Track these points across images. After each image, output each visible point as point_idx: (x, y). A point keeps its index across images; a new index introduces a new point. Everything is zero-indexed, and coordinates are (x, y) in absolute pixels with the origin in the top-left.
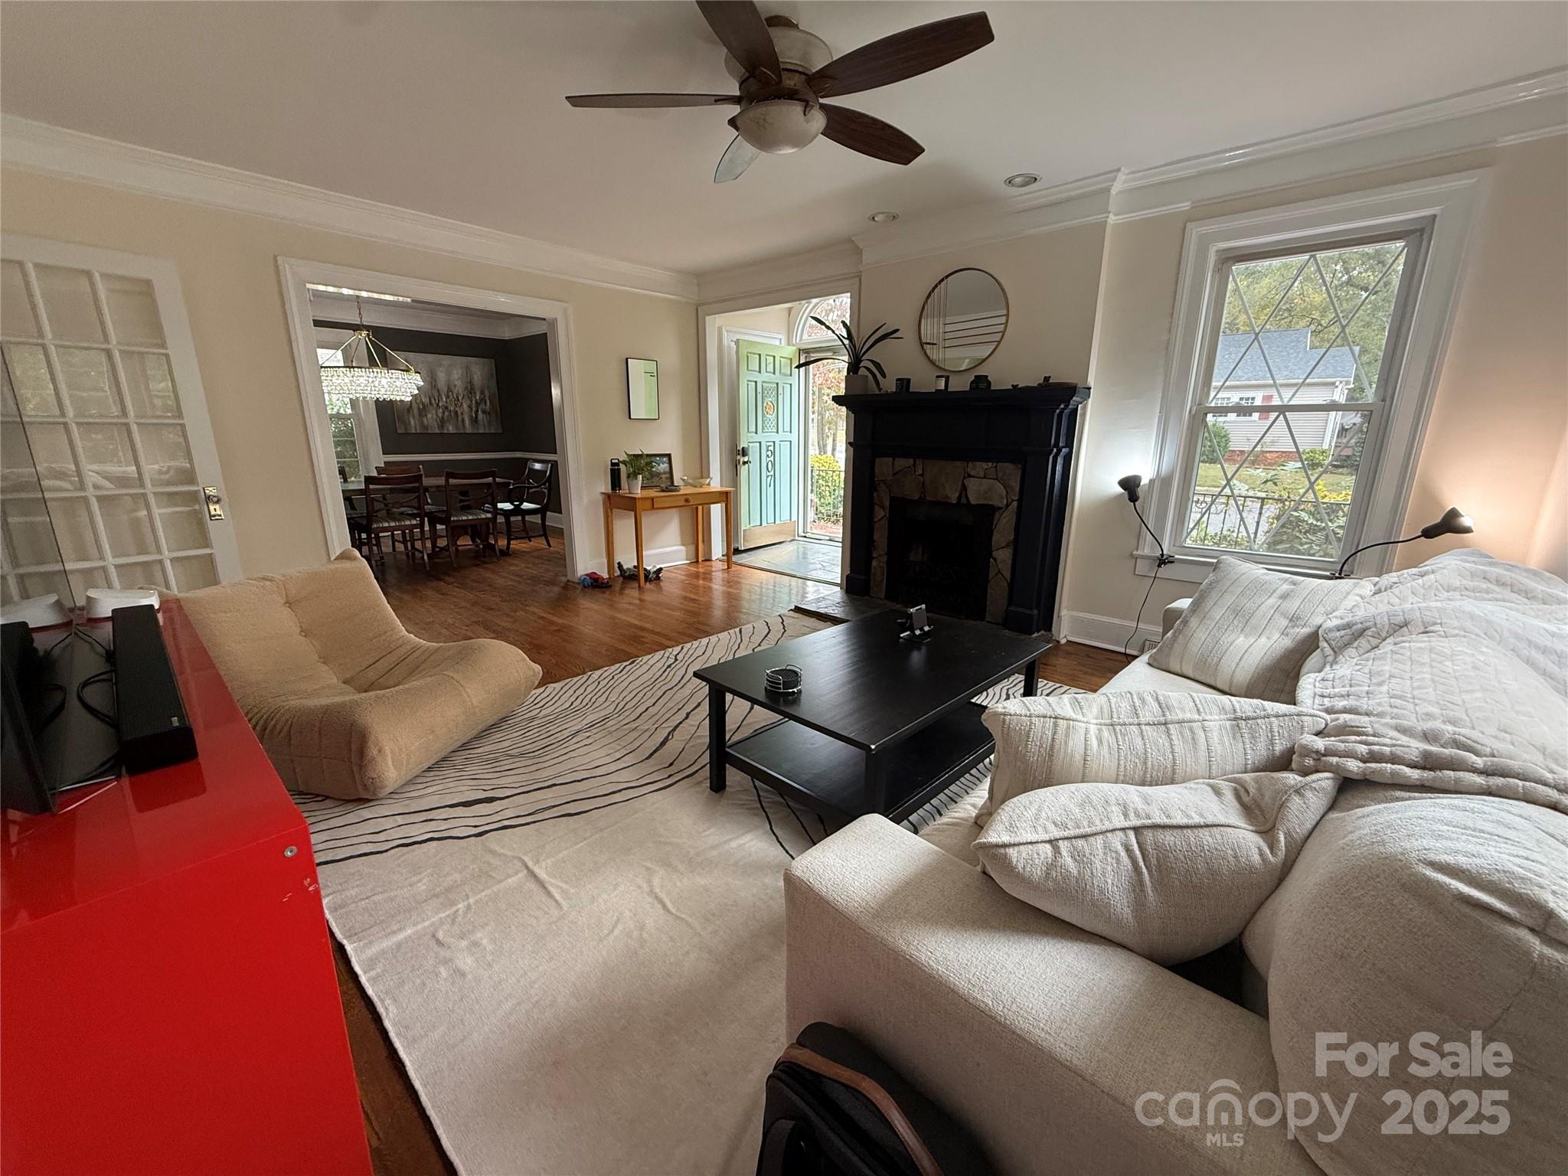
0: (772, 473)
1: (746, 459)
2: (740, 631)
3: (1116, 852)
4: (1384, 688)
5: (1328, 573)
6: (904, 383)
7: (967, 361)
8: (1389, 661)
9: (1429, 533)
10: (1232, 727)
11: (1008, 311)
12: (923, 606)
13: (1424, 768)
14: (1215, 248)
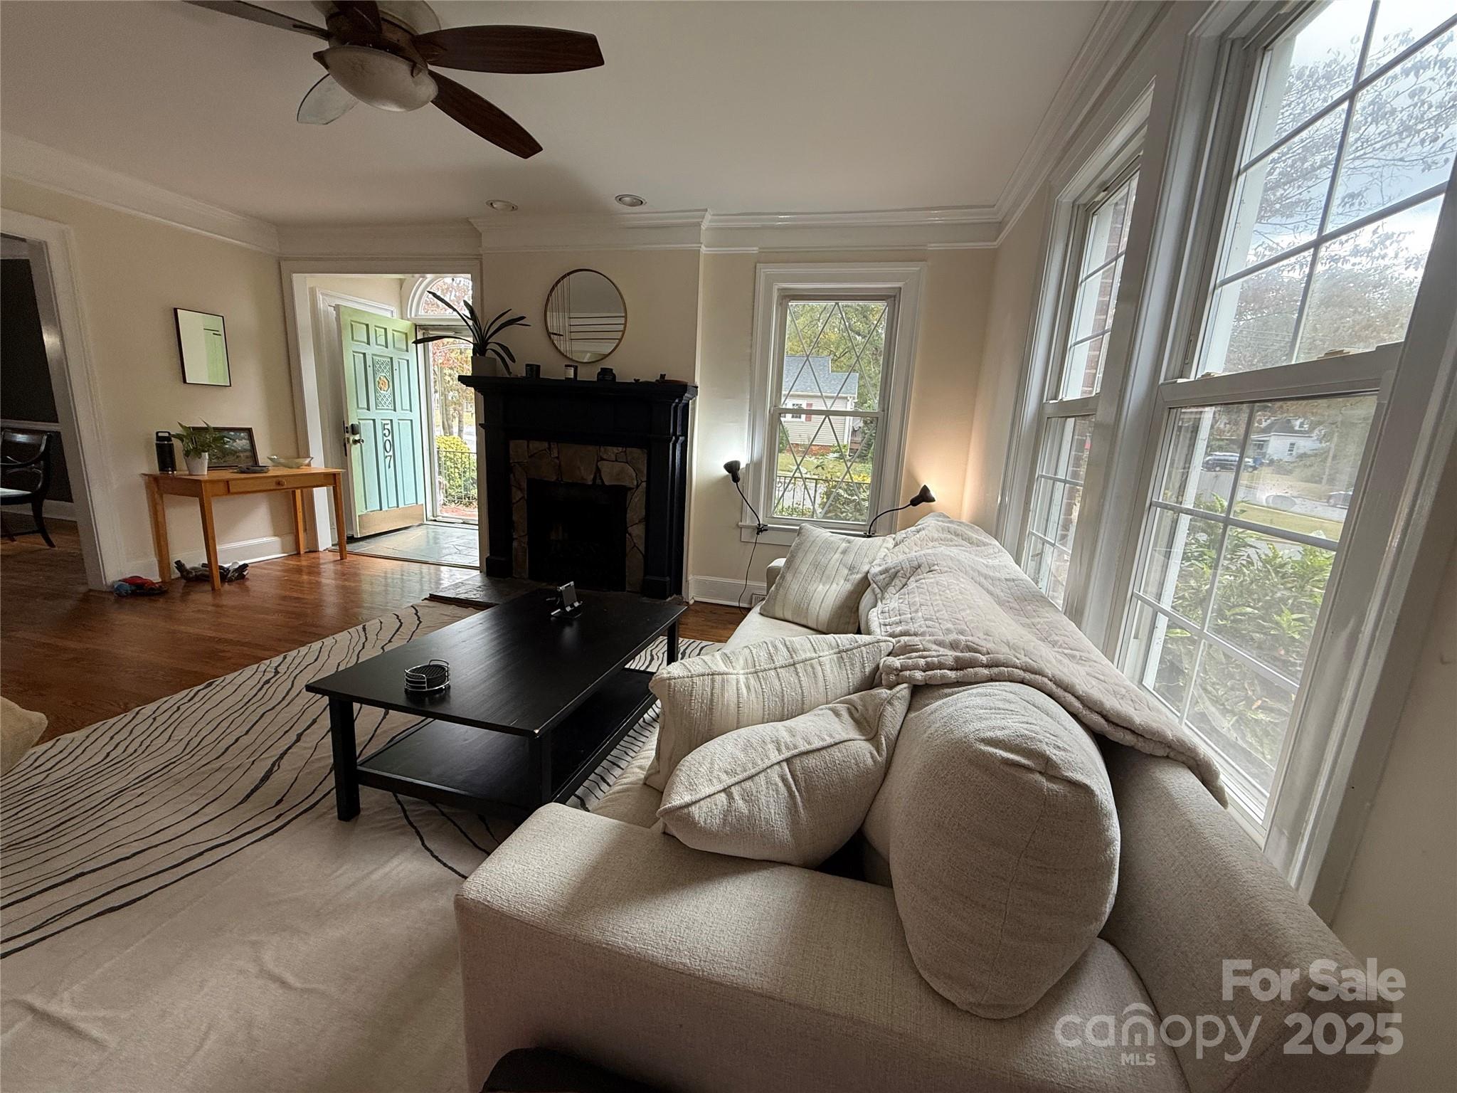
0: (391, 453)
1: (357, 437)
2: (364, 629)
3: (776, 784)
4: (920, 614)
5: (862, 533)
6: (534, 369)
7: (589, 355)
8: (917, 594)
9: (915, 502)
10: (838, 658)
11: (626, 312)
12: (572, 583)
13: (957, 669)
14: (777, 287)
